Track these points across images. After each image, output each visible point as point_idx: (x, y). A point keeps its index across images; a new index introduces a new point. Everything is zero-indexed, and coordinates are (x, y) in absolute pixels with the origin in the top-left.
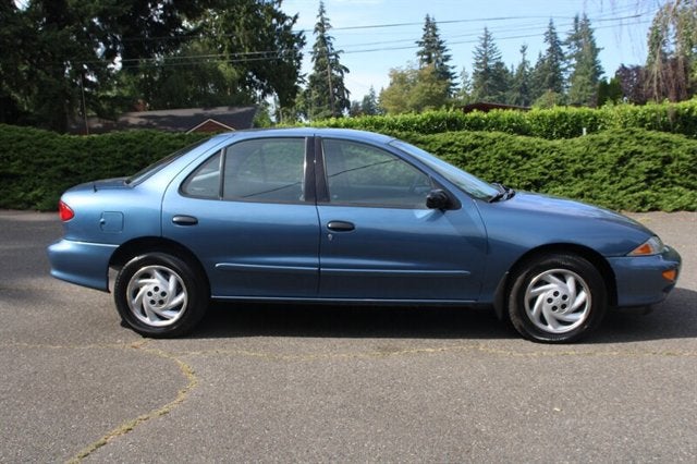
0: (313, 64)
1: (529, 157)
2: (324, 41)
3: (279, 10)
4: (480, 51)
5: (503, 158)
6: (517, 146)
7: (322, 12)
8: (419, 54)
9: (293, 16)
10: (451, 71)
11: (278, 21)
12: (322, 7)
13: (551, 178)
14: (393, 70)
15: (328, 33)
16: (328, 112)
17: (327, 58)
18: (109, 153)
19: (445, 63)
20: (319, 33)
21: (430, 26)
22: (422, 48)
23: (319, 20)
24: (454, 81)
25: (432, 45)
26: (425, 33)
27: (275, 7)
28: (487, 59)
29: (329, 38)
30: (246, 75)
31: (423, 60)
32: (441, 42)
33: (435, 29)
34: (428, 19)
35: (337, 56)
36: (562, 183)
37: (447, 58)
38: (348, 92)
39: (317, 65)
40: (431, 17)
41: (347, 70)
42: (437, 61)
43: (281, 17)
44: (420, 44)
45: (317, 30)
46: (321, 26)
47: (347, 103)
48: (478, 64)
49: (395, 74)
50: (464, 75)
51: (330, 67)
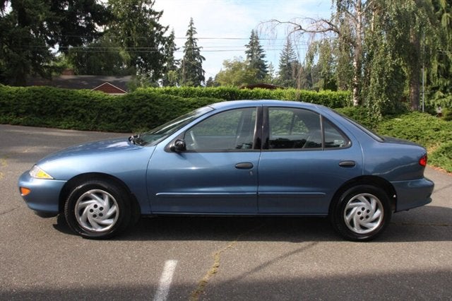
0: (184, 54)
2: (191, 40)
3: (158, 23)
4: (284, 54)
7: (192, 23)
8: (247, 52)
9: (166, 26)
10: (265, 64)
11: (157, 29)
12: (192, 21)
14: (225, 61)
15: (194, 36)
16: (191, 83)
17: (193, 53)
18: (26, 97)
19: (262, 59)
20: (189, 36)
21: (254, 36)
22: (248, 49)
23: (189, 28)
24: (267, 69)
25: (254, 46)
26: (250, 40)
27: (156, 20)
28: (288, 58)
29: (195, 39)
30: (136, 58)
31: (248, 57)
32: (260, 47)
33: (257, 38)
34: (253, 33)
35: (199, 50)
37: (263, 56)
38: (204, 71)
39: (187, 54)
40: (255, 31)
41: (204, 59)
42: (257, 57)
43: (159, 27)
44: (248, 46)
45: (188, 34)
46: (191, 32)
47: (203, 78)
48: (283, 61)
49: (227, 64)
50: (271, 66)
51: (195, 56)
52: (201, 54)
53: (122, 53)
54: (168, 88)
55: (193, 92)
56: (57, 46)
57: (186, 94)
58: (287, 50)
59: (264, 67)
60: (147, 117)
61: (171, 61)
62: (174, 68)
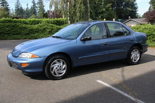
1: (26, 28)
5: (21, 29)
6: (23, 26)
13: (31, 33)
19: (8, 7)
22: (1, 2)
32: (6, 1)
36: (33, 34)
42: (5, 6)
48: (16, 8)
58: (17, 3)
59: (9, 10)
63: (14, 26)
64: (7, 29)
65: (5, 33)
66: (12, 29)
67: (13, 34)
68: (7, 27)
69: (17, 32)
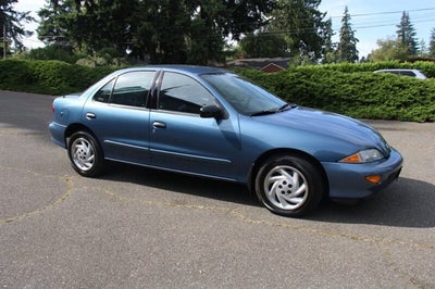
0: (340, 37)
1: (404, 88)
2: (346, 26)
3: (317, 10)
5: (387, 88)
6: (398, 82)
7: (346, 11)
8: (398, 32)
9: (324, 13)
10: (416, 41)
11: (316, 15)
12: (346, 8)
13: (415, 101)
14: (378, 41)
15: (349, 22)
17: (347, 35)
19: (412, 37)
20: (344, 22)
21: (405, 17)
22: (399, 29)
23: (344, 15)
24: (418, 46)
25: (406, 26)
26: (402, 21)
27: (315, 8)
29: (349, 24)
30: (299, 42)
31: (399, 36)
32: (411, 26)
33: (407, 18)
34: (404, 13)
35: (353, 33)
36: (423, 104)
37: (414, 34)
38: (358, 52)
39: (342, 38)
40: (406, 12)
41: (358, 41)
42: (408, 36)
43: (318, 14)
44: (399, 26)
45: (343, 20)
46: (346, 18)
47: (357, 58)
49: (380, 43)
50: (423, 43)
51: (349, 39)
52: (355, 36)
53: (286, 38)
54: (326, 65)
55: (350, 68)
56: (230, 35)
57: (344, 70)
60: (302, 96)
61: (329, 44)
62: (331, 50)
63: (372, 81)
64: (351, 87)
65: (344, 100)
66: (364, 89)
67: (363, 104)
68: (351, 83)
69: (376, 99)
